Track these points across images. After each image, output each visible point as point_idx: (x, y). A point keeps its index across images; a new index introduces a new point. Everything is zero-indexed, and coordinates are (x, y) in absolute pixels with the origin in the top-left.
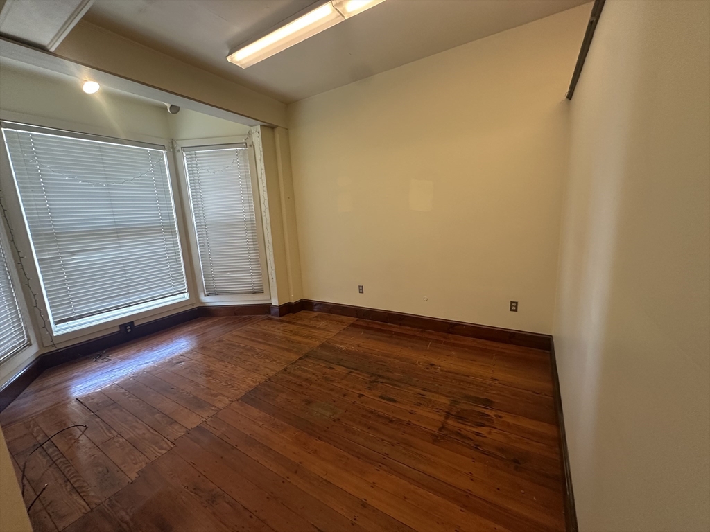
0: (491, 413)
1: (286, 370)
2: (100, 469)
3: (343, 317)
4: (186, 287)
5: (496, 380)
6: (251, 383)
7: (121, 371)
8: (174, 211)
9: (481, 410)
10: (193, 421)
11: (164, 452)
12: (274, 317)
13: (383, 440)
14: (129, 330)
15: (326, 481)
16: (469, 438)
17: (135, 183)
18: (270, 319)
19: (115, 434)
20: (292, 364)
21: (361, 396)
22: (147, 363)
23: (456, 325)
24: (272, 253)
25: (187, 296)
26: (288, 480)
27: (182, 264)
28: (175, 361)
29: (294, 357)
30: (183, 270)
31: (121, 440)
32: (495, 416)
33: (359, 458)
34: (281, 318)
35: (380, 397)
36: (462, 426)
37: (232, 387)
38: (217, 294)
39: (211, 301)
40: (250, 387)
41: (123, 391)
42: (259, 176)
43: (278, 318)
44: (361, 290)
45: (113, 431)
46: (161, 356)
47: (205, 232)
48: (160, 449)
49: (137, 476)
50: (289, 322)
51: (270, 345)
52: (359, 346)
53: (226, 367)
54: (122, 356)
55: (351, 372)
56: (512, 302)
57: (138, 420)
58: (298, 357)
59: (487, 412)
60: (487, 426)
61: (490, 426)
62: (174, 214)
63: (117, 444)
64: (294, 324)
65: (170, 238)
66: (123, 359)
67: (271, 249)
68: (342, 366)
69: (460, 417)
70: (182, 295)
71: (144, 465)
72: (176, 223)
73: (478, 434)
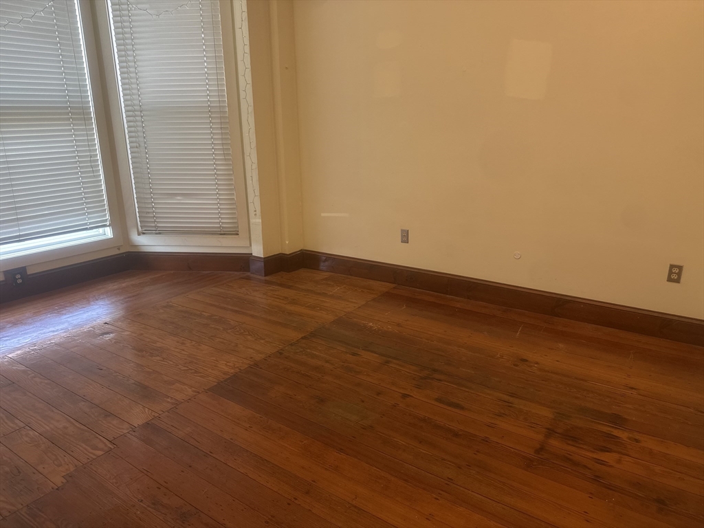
0: (623, 435)
1: (281, 354)
2: (7, 469)
3: (371, 282)
4: (108, 217)
5: (632, 388)
6: (226, 369)
7: (15, 340)
8: (88, 82)
9: (605, 429)
10: (139, 416)
11: (99, 453)
12: (255, 276)
13: (444, 460)
14: (20, 281)
15: (355, 507)
16: (585, 466)
17: (25, 28)
18: (248, 278)
19: (22, 425)
20: (291, 345)
21: (405, 396)
22: (54, 331)
23: (569, 301)
24: (255, 166)
25: (108, 233)
26: (296, 502)
27: (102, 177)
28: (98, 332)
29: (294, 335)
30: (103, 187)
31: (31, 433)
32: (630, 438)
33: (405, 480)
34: (267, 278)
35: (438, 400)
36: (573, 449)
37: (196, 372)
38: (159, 232)
39: (150, 243)
40: (224, 374)
41: (24, 368)
42: (238, 24)
43: (263, 278)
44: (405, 237)
45: (17, 421)
46: (75, 322)
47: (140, 124)
48: (92, 449)
49: (64, 481)
50: (281, 285)
51: (252, 316)
52: (399, 325)
53: (183, 344)
54: (12, 319)
55: (387, 362)
56: (672, 266)
57: (54, 409)
58: (300, 336)
59: (616, 432)
60: (615, 452)
61: (619, 453)
62: (89, 87)
63: (26, 439)
64: (289, 287)
65: (82, 130)
66: (15, 324)
67: (255, 159)
68: (372, 352)
69: (571, 436)
70: (101, 230)
71: (72, 469)
72: (91, 104)
73: (598, 461)
